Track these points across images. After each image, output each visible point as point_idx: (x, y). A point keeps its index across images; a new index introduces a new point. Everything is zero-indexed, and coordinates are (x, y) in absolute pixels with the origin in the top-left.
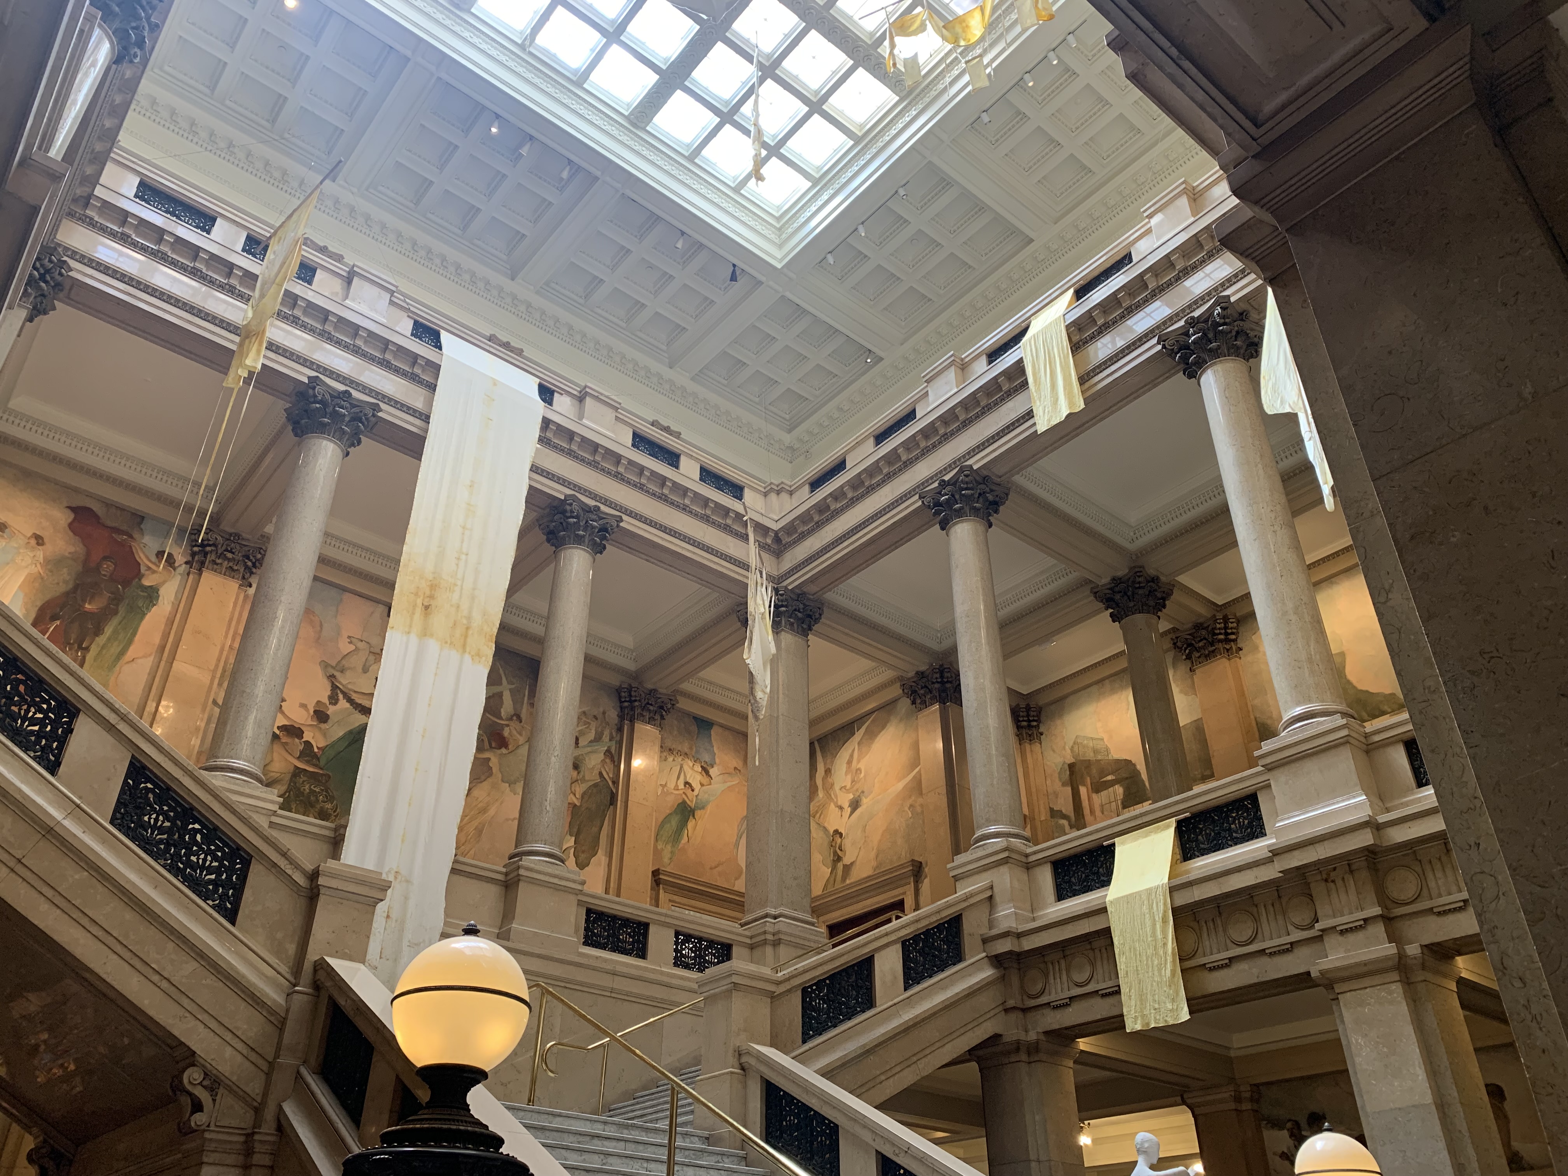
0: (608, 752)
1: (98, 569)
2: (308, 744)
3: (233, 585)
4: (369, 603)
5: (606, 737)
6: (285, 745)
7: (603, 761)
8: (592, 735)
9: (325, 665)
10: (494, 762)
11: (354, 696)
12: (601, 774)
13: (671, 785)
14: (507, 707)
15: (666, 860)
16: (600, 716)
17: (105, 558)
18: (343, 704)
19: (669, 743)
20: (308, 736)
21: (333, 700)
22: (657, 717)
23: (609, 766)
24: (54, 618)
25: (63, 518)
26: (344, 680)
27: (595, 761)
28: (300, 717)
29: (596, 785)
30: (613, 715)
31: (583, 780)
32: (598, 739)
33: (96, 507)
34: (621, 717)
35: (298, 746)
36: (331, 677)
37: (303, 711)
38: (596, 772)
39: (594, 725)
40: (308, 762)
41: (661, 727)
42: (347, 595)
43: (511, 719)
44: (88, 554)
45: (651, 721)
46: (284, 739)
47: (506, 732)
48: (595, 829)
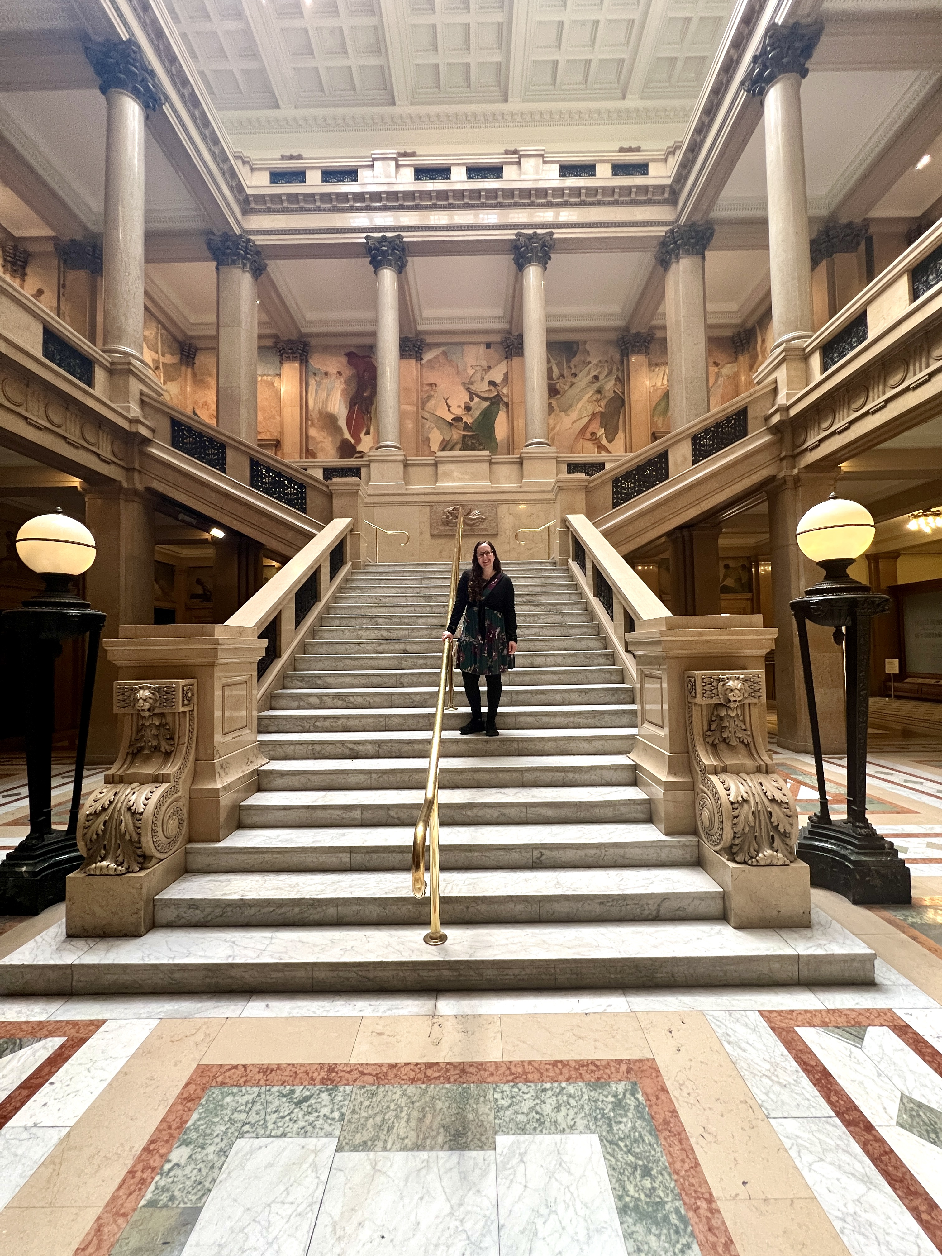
0: (618, 379)
1: (363, 377)
2: (466, 423)
3: (413, 362)
4: (475, 346)
5: (615, 370)
6: (456, 427)
7: (615, 385)
8: (606, 372)
9: (464, 384)
10: (554, 403)
11: (480, 394)
12: (614, 392)
13: (659, 384)
14: (556, 372)
15: (660, 425)
16: (609, 360)
17: (365, 371)
18: (476, 399)
19: (654, 360)
20: (465, 420)
21: (472, 399)
22: (643, 348)
23: (619, 385)
24: (355, 404)
25: (344, 360)
26: (473, 388)
27: (610, 386)
28: (459, 412)
29: (612, 398)
30: (617, 357)
31: (605, 397)
32: (610, 373)
33: (354, 350)
34: (622, 356)
35: (461, 425)
36: (468, 389)
37: (460, 410)
38: (611, 391)
39: (606, 365)
40: (468, 431)
41: (647, 353)
42: (465, 347)
43: (559, 378)
44: (358, 372)
45: (639, 352)
46: (456, 424)
47: (558, 386)
48: (615, 421)
